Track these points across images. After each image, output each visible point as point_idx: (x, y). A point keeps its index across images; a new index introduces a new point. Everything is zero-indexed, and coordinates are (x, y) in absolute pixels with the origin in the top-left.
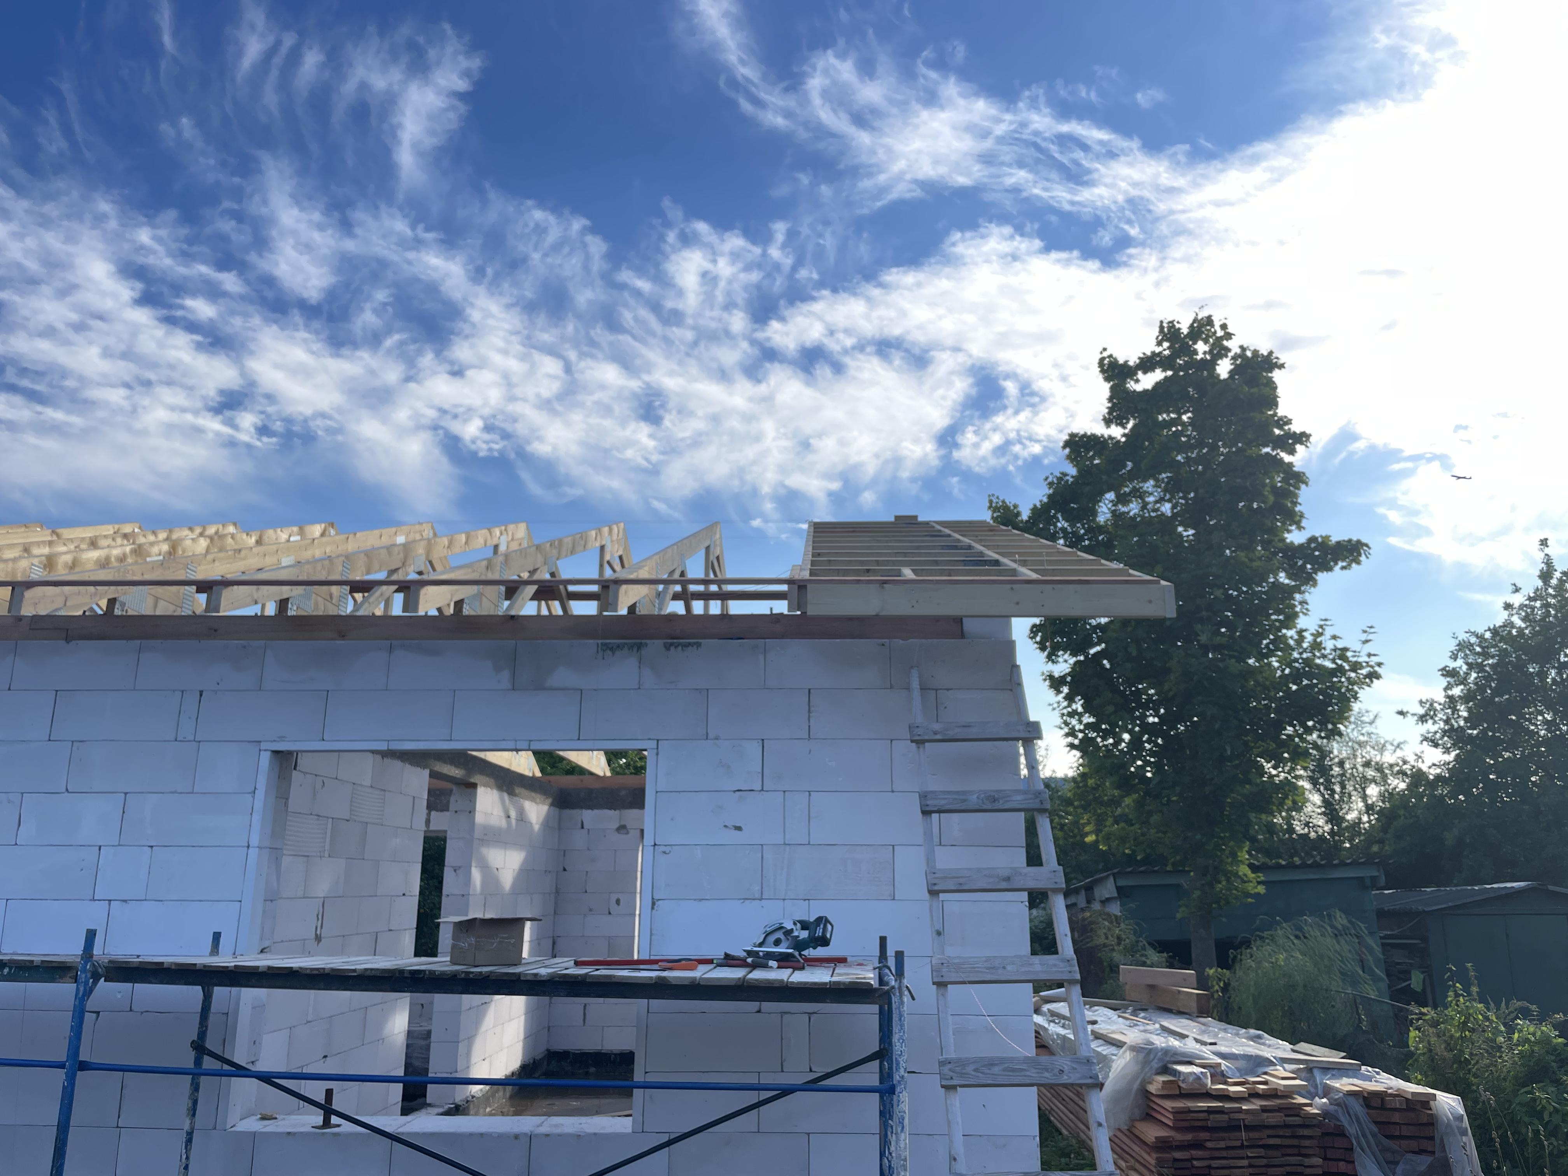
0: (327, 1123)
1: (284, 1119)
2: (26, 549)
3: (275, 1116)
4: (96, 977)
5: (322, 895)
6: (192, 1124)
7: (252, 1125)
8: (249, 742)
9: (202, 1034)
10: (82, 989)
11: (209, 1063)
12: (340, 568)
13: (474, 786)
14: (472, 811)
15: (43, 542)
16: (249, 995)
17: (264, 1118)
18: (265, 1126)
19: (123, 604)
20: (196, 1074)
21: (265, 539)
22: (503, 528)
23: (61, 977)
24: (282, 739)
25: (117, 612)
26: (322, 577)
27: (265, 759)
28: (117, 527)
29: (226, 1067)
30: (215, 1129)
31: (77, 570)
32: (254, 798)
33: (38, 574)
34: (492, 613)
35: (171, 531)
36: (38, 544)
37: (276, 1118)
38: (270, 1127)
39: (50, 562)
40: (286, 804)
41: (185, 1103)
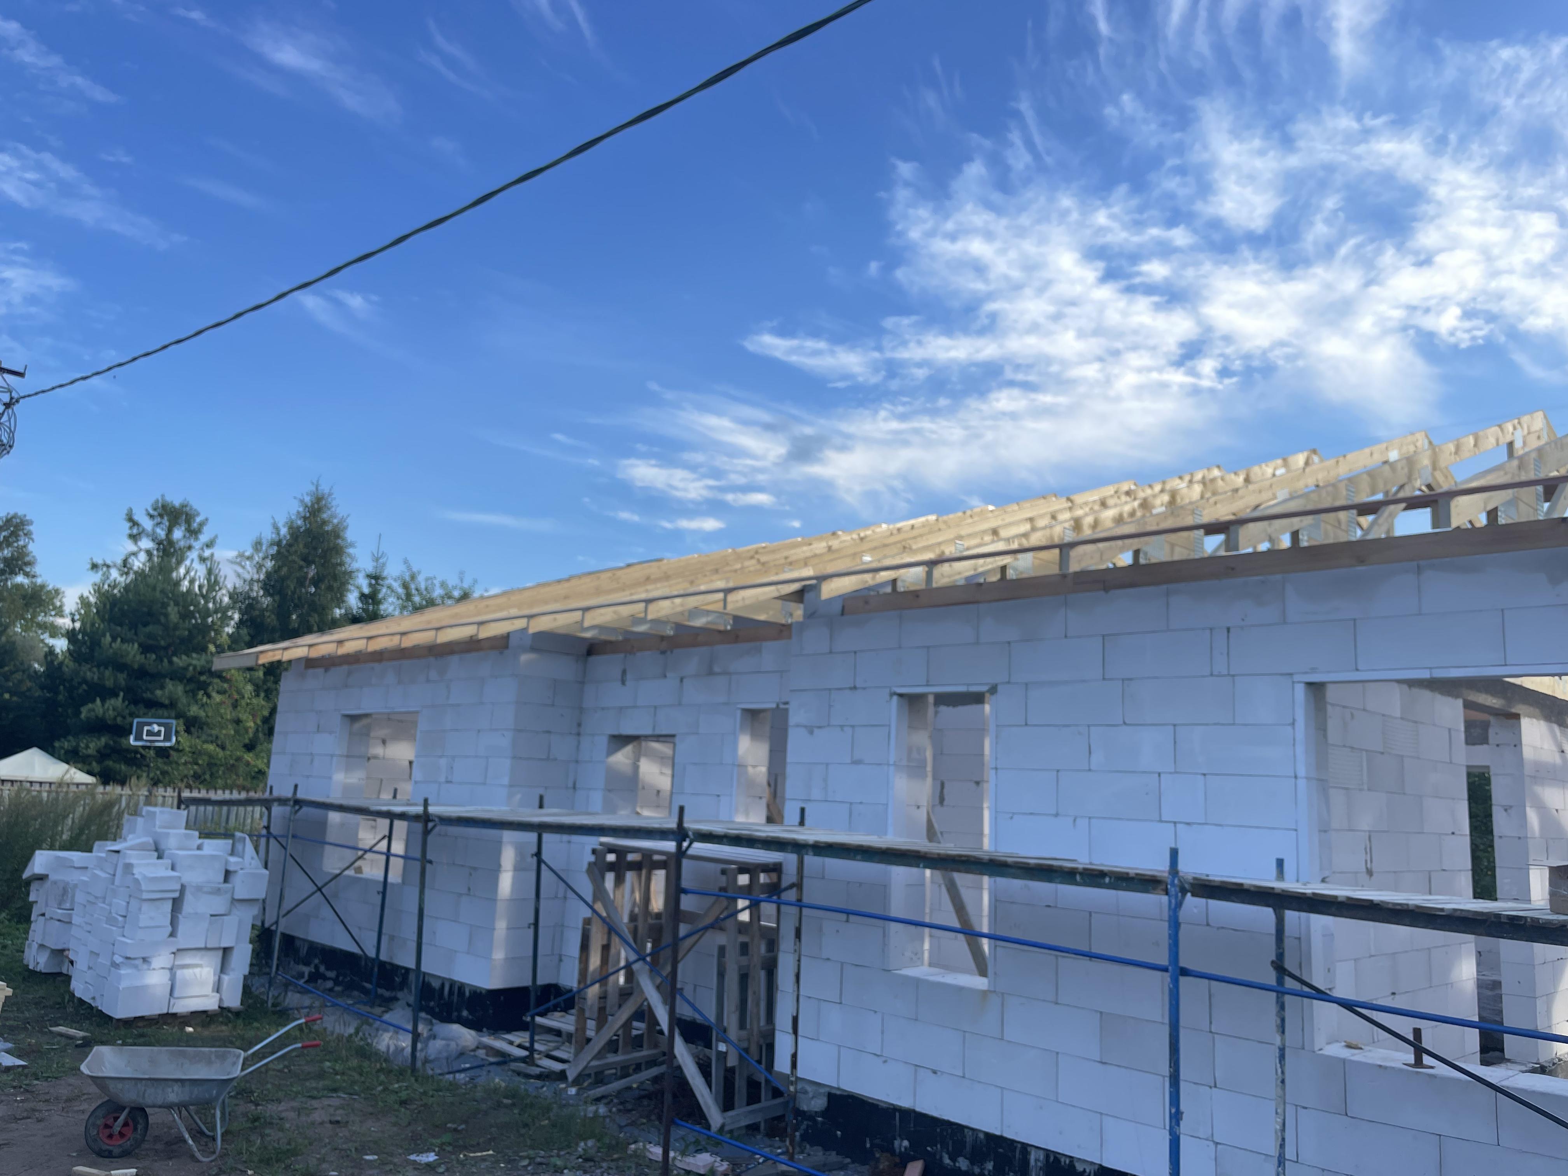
0: (1419, 1063)
1: (1370, 1051)
2: (1054, 517)
3: (1360, 1046)
4: (1184, 891)
5: (1366, 828)
6: (1283, 1040)
7: (1337, 1050)
8: (1282, 674)
9: (1280, 956)
10: (1173, 901)
11: (1290, 983)
12: (1344, 493)
13: (1517, 717)
14: (1517, 745)
15: (1065, 509)
16: (1319, 922)
17: (1349, 1046)
18: (1353, 1055)
19: (1146, 554)
20: (1280, 992)
21: (1253, 477)
22: (1516, 421)
23: (1154, 889)
24: (1314, 670)
25: (1142, 561)
26: (1326, 504)
27: (1300, 691)
28: (1116, 486)
29: (1306, 989)
30: (1303, 1048)
31: (1099, 529)
32: (1294, 729)
33: (1070, 537)
34: (1532, 519)
35: (1164, 483)
36: (1061, 511)
37: (1361, 1049)
38: (1356, 1056)
39: (1077, 524)
40: (1325, 736)
41: (1272, 1020)
